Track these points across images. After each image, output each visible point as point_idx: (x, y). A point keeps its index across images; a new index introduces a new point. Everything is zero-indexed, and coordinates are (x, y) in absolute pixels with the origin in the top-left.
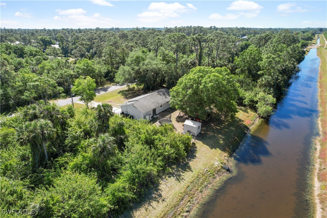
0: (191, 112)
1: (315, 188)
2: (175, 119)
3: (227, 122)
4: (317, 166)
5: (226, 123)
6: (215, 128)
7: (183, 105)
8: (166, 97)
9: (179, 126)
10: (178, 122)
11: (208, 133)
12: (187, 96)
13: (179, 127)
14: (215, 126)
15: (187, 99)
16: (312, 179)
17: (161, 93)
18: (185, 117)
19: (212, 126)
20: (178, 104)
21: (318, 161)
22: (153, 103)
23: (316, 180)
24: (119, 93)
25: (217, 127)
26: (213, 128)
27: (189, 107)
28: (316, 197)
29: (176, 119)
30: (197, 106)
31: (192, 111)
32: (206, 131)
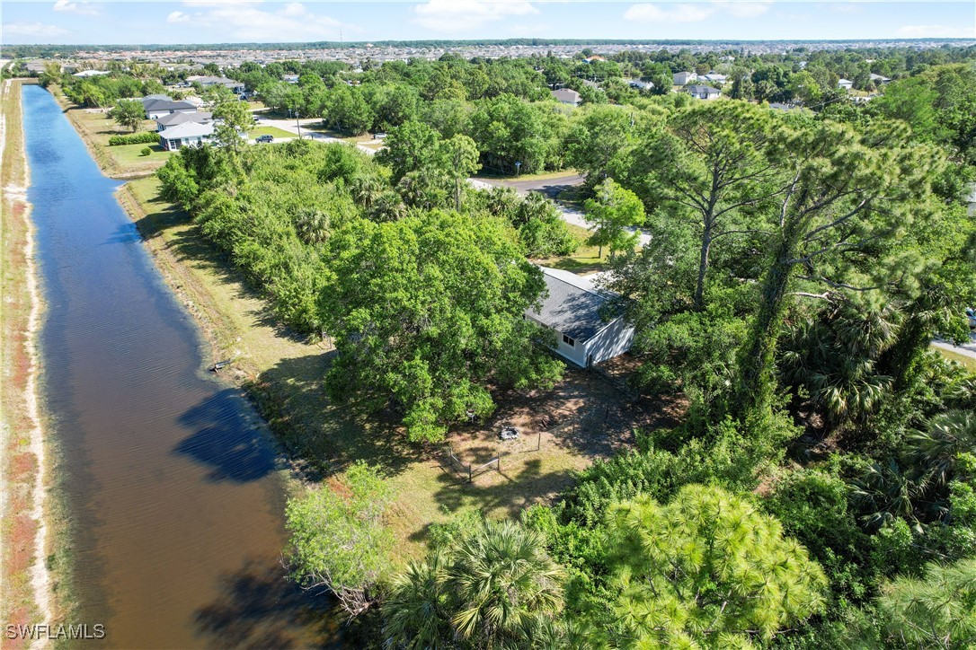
1: (42, 439)
4: (40, 494)
16: (51, 453)
21: (37, 514)
23: (41, 457)
28: (38, 424)
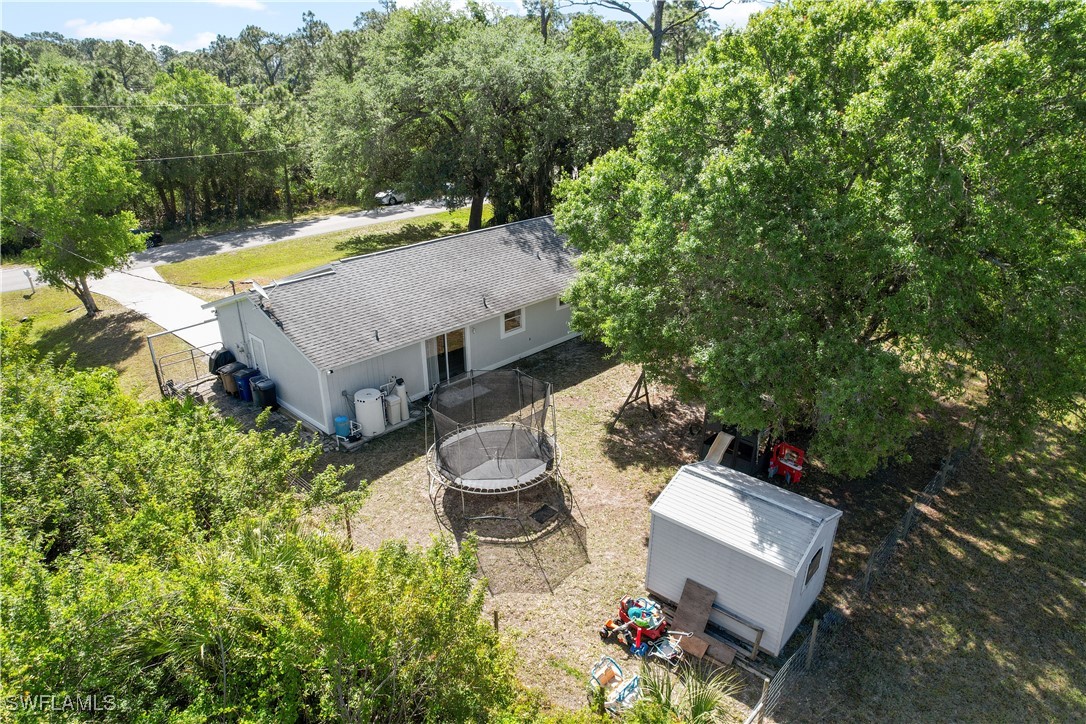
0: (733, 381)
2: (600, 432)
3: (1053, 488)
5: (1055, 501)
6: (957, 553)
7: (665, 310)
8: (559, 262)
9: (616, 501)
10: (620, 457)
11: (905, 616)
12: (702, 220)
13: (612, 514)
14: (959, 523)
15: (694, 242)
17: (530, 237)
18: (680, 416)
19: (925, 518)
20: (618, 307)
22: (446, 292)
24: (339, 248)
25: (983, 544)
26: (943, 553)
27: (721, 334)
29: (611, 429)
30: (801, 327)
31: (750, 372)
32: (875, 586)
